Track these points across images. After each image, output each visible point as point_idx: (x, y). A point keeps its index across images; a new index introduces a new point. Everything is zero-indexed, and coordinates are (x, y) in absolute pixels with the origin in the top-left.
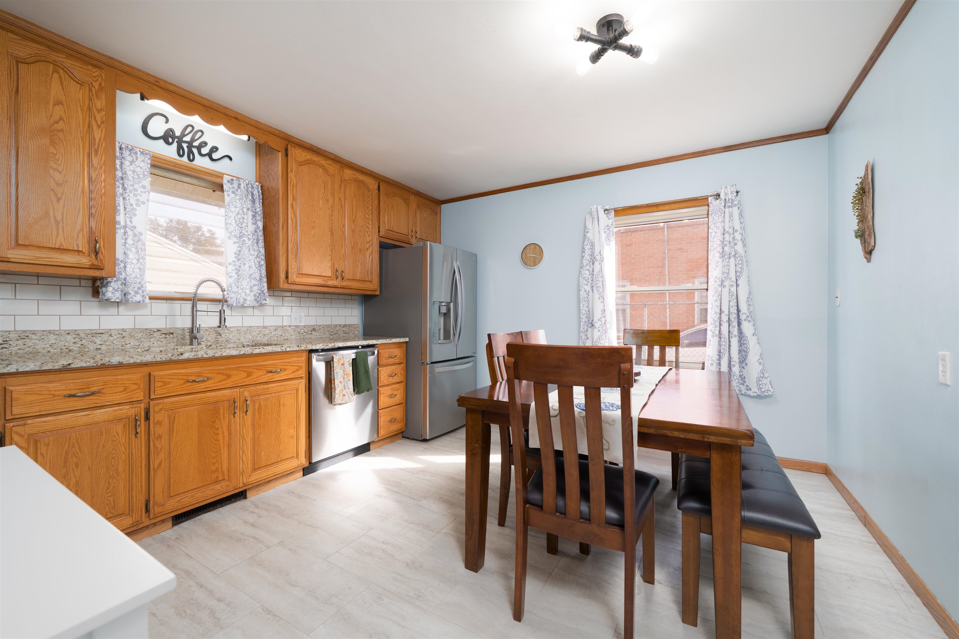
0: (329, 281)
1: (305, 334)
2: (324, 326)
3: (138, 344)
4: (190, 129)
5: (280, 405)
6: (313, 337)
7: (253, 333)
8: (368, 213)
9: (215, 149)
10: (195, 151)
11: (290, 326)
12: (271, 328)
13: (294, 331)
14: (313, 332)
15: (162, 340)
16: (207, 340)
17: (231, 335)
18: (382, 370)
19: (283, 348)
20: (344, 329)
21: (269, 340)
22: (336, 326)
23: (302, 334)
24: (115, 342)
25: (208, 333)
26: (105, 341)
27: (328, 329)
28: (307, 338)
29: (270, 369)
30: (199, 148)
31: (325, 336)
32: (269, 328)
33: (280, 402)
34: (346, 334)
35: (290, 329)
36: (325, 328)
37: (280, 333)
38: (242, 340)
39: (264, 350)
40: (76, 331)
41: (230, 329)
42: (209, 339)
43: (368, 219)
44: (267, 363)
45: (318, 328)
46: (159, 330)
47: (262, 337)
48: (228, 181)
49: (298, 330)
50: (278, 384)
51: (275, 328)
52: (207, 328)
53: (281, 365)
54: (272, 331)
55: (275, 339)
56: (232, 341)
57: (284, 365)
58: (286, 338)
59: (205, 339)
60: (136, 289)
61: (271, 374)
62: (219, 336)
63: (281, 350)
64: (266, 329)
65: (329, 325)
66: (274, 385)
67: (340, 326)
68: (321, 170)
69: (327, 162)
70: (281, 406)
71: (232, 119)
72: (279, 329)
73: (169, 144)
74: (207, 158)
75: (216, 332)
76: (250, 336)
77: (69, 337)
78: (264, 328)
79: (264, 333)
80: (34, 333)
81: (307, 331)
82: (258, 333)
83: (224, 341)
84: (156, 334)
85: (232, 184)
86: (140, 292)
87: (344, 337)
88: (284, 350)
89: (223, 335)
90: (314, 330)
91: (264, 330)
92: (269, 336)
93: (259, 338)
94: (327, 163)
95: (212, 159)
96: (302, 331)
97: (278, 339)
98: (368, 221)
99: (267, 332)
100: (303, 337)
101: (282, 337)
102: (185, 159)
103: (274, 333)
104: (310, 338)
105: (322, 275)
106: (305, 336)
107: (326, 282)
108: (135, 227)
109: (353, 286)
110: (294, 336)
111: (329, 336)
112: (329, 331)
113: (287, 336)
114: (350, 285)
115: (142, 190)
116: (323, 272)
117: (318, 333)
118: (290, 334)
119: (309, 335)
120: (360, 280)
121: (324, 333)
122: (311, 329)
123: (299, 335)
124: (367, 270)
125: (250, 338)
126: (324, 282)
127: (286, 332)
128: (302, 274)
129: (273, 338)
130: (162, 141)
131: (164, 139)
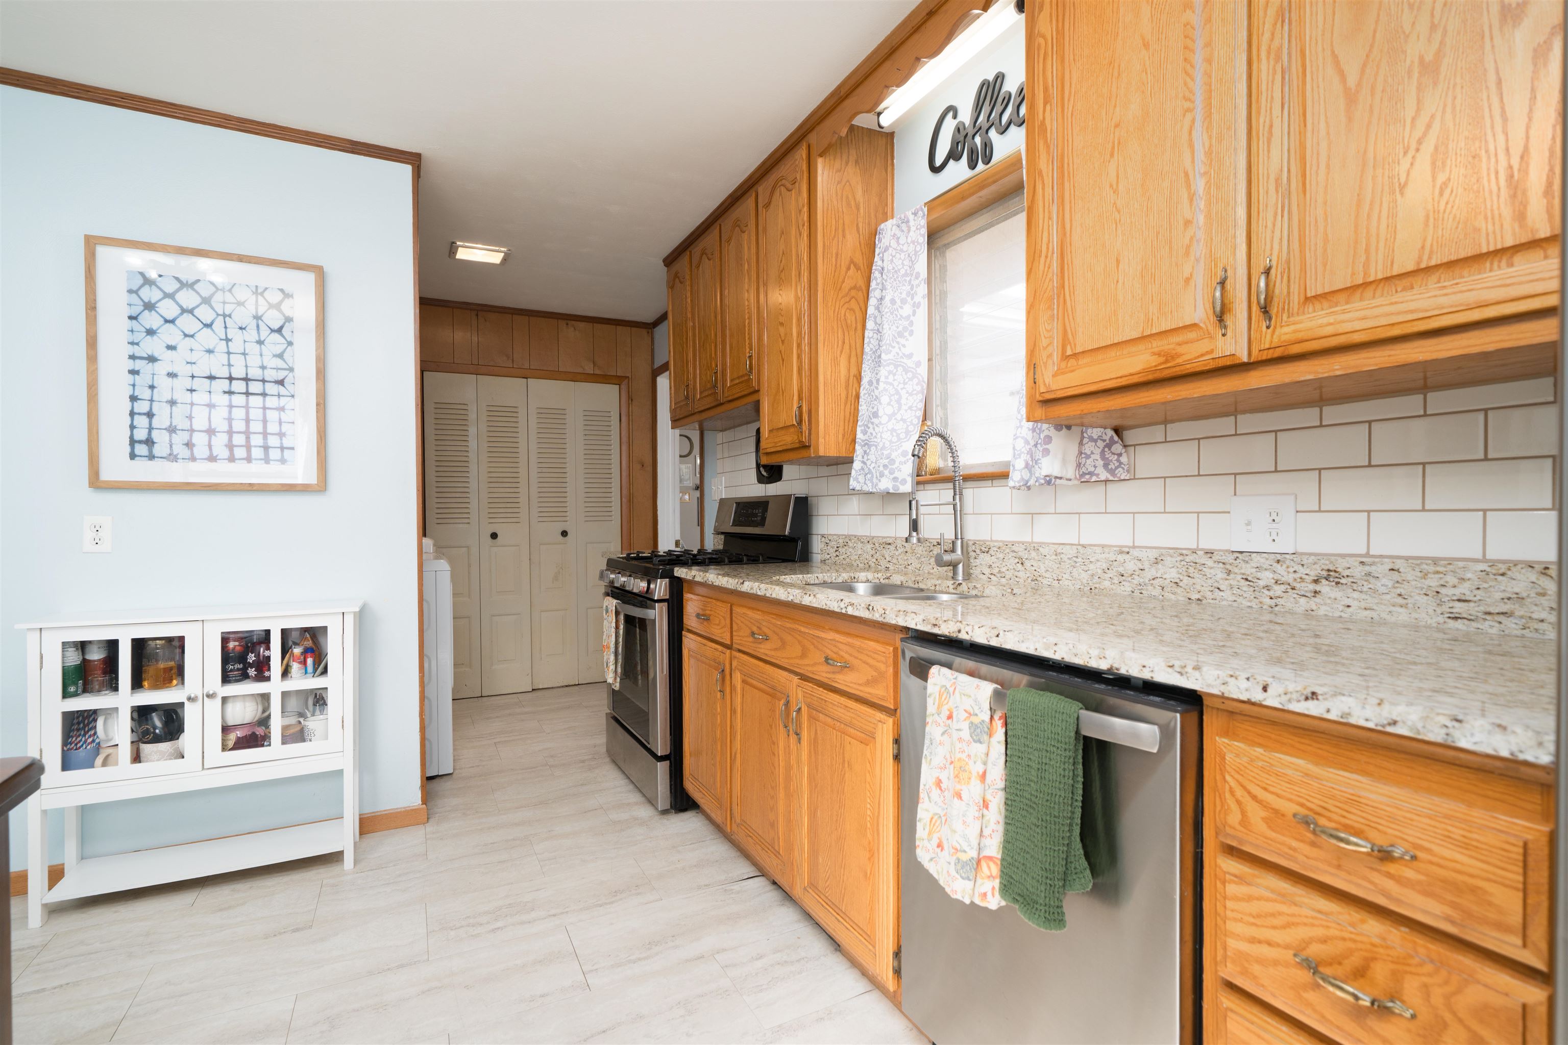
0: (1183, 351)
1: (1278, 590)
2: (1399, 564)
6: (1322, 611)
7: (1092, 567)
10: (993, 133)
11: (1210, 553)
12: (1142, 554)
13: (1229, 572)
14: (1325, 588)
17: (1042, 567)
18: (1240, 879)
21: (1137, 593)
23: (1267, 587)
24: (899, 558)
25: (1001, 556)
26: (892, 557)
27: (1433, 582)
28: (1291, 612)
29: (829, 653)
31: (1403, 616)
32: (1135, 553)
35: (1210, 563)
36: (1410, 574)
37: (1173, 574)
38: (1066, 583)
41: (1041, 549)
44: (826, 636)
45: (1358, 571)
47: (1116, 581)
49: (1249, 570)
51: (1153, 554)
52: (1001, 544)
53: (846, 652)
54: (1146, 565)
55: (1157, 592)
56: (1045, 582)
57: (850, 654)
58: (1195, 596)
59: (997, 569)
60: (883, 468)
61: (828, 667)
62: (1019, 565)
64: (1126, 557)
65: (1435, 561)
66: (836, 699)
72: (1169, 561)
75: (1014, 554)
78: (1121, 552)
79: (1121, 569)
81: (1290, 578)
82: (1105, 566)
83: (1030, 579)
89: (1028, 564)
90: (1332, 576)
91: (1121, 558)
92: (1137, 580)
93: (1107, 584)
96: (1267, 577)
97: (1166, 594)
99: (1131, 566)
101: (1179, 590)
103: (1150, 573)
104: (1309, 614)
105: (1154, 331)
106: (1280, 601)
107: (1169, 357)
108: (910, 356)
109: (1358, 325)
110: (1227, 595)
111: (1441, 619)
112: (1443, 591)
113: (1198, 587)
114: (1329, 330)
115: (917, 282)
116: (1155, 319)
117: (1356, 595)
118: (1209, 581)
119: (1303, 600)
120: (1429, 270)
121: (1400, 600)
122: (1312, 573)
123: (1249, 594)
124: (1511, 167)
125: (1085, 581)
126: (1162, 359)
127: (1196, 575)
128: (1075, 355)
129: (1150, 588)
130: (951, 162)
131: (954, 155)
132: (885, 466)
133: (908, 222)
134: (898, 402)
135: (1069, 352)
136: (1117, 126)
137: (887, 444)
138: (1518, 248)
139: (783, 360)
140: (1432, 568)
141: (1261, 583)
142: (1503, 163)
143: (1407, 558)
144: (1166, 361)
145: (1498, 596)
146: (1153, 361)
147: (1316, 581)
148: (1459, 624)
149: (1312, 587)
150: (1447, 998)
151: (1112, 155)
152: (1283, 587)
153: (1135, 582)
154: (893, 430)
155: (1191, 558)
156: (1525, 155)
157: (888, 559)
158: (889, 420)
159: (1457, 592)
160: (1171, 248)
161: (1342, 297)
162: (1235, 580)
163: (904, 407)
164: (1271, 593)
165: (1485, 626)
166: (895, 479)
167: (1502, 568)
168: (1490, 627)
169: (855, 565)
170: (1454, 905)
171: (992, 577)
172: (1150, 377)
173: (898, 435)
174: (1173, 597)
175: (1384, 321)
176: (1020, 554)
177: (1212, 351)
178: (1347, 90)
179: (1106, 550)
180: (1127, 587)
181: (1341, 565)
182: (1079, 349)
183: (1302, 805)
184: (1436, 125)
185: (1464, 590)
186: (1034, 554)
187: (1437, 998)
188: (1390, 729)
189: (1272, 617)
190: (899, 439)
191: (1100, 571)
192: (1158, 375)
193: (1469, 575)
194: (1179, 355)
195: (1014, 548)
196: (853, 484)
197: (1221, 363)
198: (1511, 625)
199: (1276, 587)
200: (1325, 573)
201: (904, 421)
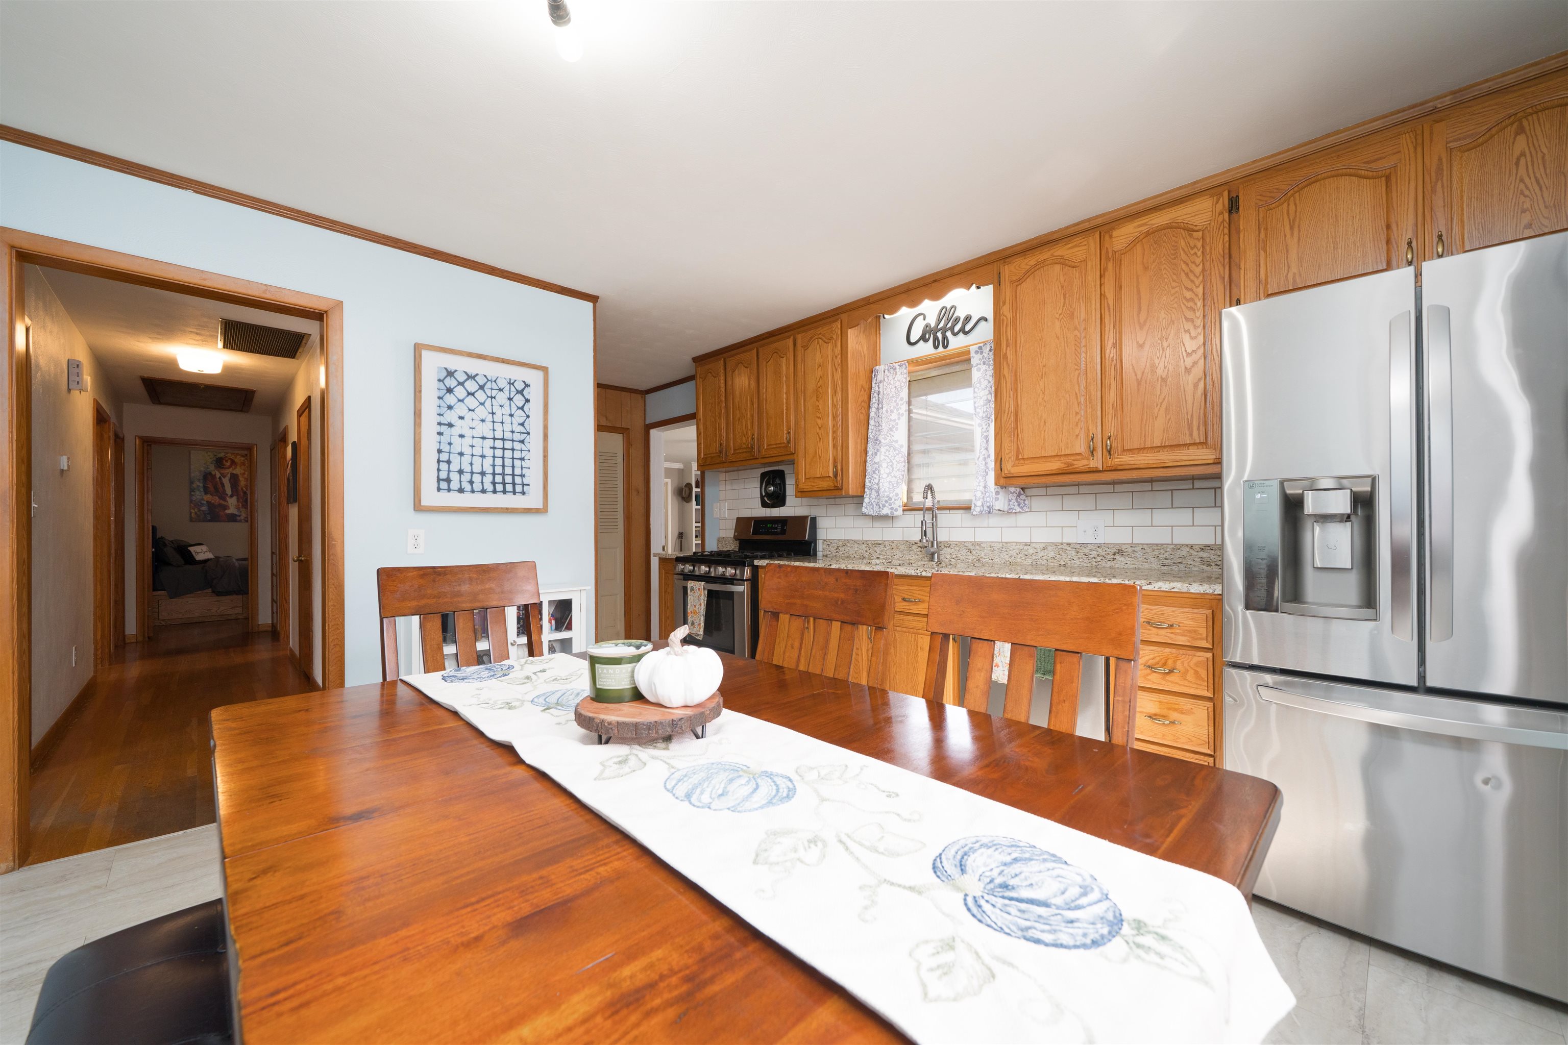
0: (1075, 463)
1: (1099, 559)
2: (1145, 546)
3: (901, 556)
4: (944, 310)
5: (917, 647)
6: (1117, 566)
7: (1010, 552)
8: (1190, 285)
9: (968, 319)
10: (949, 334)
11: (1069, 544)
12: (1037, 546)
13: (1078, 552)
14: (1117, 557)
15: (918, 553)
16: (957, 557)
19: (918, 571)
20: (1202, 554)
21: (1034, 563)
22: (1178, 547)
23: (1094, 558)
24: (887, 552)
25: (958, 549)
26: (882, 551)
27: (1156, 553)
28: (1104, 567)
29: (906, 596)
30: (952, 329)
31: (1146, 566)
32: (1034, 545)
33: (917, 643)
34: (1209, 565)
35: (1069, 548)
36: (1148, 550)
37: (1052, 554)
38: (997, 560)
39: (896, 571)
40: (867, 541)
41: (981, 545)
42: (959, 555)
43: (1191, 300)
44: (903, 588)
45: (1130, 550)
46: (916, 543)
48: (976, 352)
49: (1086, 551)
50: (916, 618)
51: (1043, 545)
52: (957, 543)
53: (919, 594)
54: (1039, 551)
55: (1044, 562)
56: (984, 560)
57: (923, 595)
58: (1062, 563)
59: (955, 556)
60: (884, 502)
61: (905, 603)
62: (969, 553)
63: (916, 574)
64: (1028, 547)
65: (1157, 545)
66: (911, 618)
67: (1192, 547)
68: (1057, 268)
69: (1070, 245)
70: (919, 649)
71: (933, 284)
72: (1050, 548)
73: (926, 341)
74: (961, 334)
75: (965, 548)
76: (1006, 556)
77: (864, 546)
78: (1026, 545)
79: (1026, 553)
80: (848, 541)
81: (1103, 553)
82: (1017, 552)
84: (914, 547)
85: (982, 353)
86: (887, 505)
87: (1203, 571)
88: (919, 574)
89: (974, 552)
90: (1120, 552)
91: (1026, 548)
93: (1019, 560)
94: (1071, 248)
95: (966, 333)
96: (1094, 554)
97: (1049, 563)
98: (1190, 304)
99: (1031, 551)
100: (1095, 563)
101: (1055, 561)
102: (941, 348)
103: (1042, 554)
104: (1111, 567)
105: (1062, 454)
106: (1100, 563)
107: (1070, 465)
108: (897, 441)
109: (1142, 462)
110: (1077, 562)
111: (1159, 566)
112: (1160, 556)
113: (1064, 559)
114: (1132, 462)
115: (902, 402)
116: (1063, 448)
117: (1129, 559)
118: (1069, 557)
119: (1109, 562)
120: (1165, 447)
121: (1145, 560)
122: (1113, 551)
123: (1087, 561)
124: (1188, 419)
125: (1007, 559)
126: (1066, 465)
127: (1063, 554)
128: (1023, 459)
129: (1041, 561)
130: (921, 342)
131: (923, 338)
132: (886, 501)
133: (896, 369)
134: (892, 466)
135: (1020, 457)
136: (1044, 366)
137: (887, 489)
138: (1190, 444)
139: (820, 439)
140: (1156, 548)
141: (1092, 556)
142: (1186, 417)
143: (1147, 544)
144: (1068, 467)
145: (1178, 556)
146: (1063, 466)
147: (1114, 554)
148: (1165, 568)
149: (1112, 557)
150: (1188, 663)
151: (1042, 378)
152: (1101, 557)
153: (1034, 558)
154: (890, 482)
155: (1061, 546)
156: (1192, 415)
157: (878, 552)
158: (888, 476)
159: (1164, 556)
160: (1069, 421)
161: (1136, 451)
162: (1081, 555)
163: (895, 470)
164: (1096, 560)
165: (1173, 568)
166: (892, 508)
167: (1179, 547)
168: (1175, 568)
169: (852, 556)
170: (1190, 637)
171: (952, 560)
172: (1060, 472)
173: (893, 485)
174: (1052, 564)
175: (1151, 462)
176: (969, 547)
177: (1088, 465)
178: (1137, 379)
179: (1018, 544)
180: (1030, 561)
181: (1123, 548)
182: (1026, 456)
183: (1146, 618)
184: (1166, 399)
185: (1167, 555)
186: (977, 547)
187: (1186, 665)
188: (1173, 590)
189: (1097, 570)
190: (893, 487)
191: (1015, 554)
192: (1064, 471)
193: (1168, 550)
194: (1074, 465)
195: (965, 544)
196: (864, 510)
197: (1091, 470)
198: (1181, 566)
199: (1098, 558)
200: (1117, 551)
201: (895, 477)
